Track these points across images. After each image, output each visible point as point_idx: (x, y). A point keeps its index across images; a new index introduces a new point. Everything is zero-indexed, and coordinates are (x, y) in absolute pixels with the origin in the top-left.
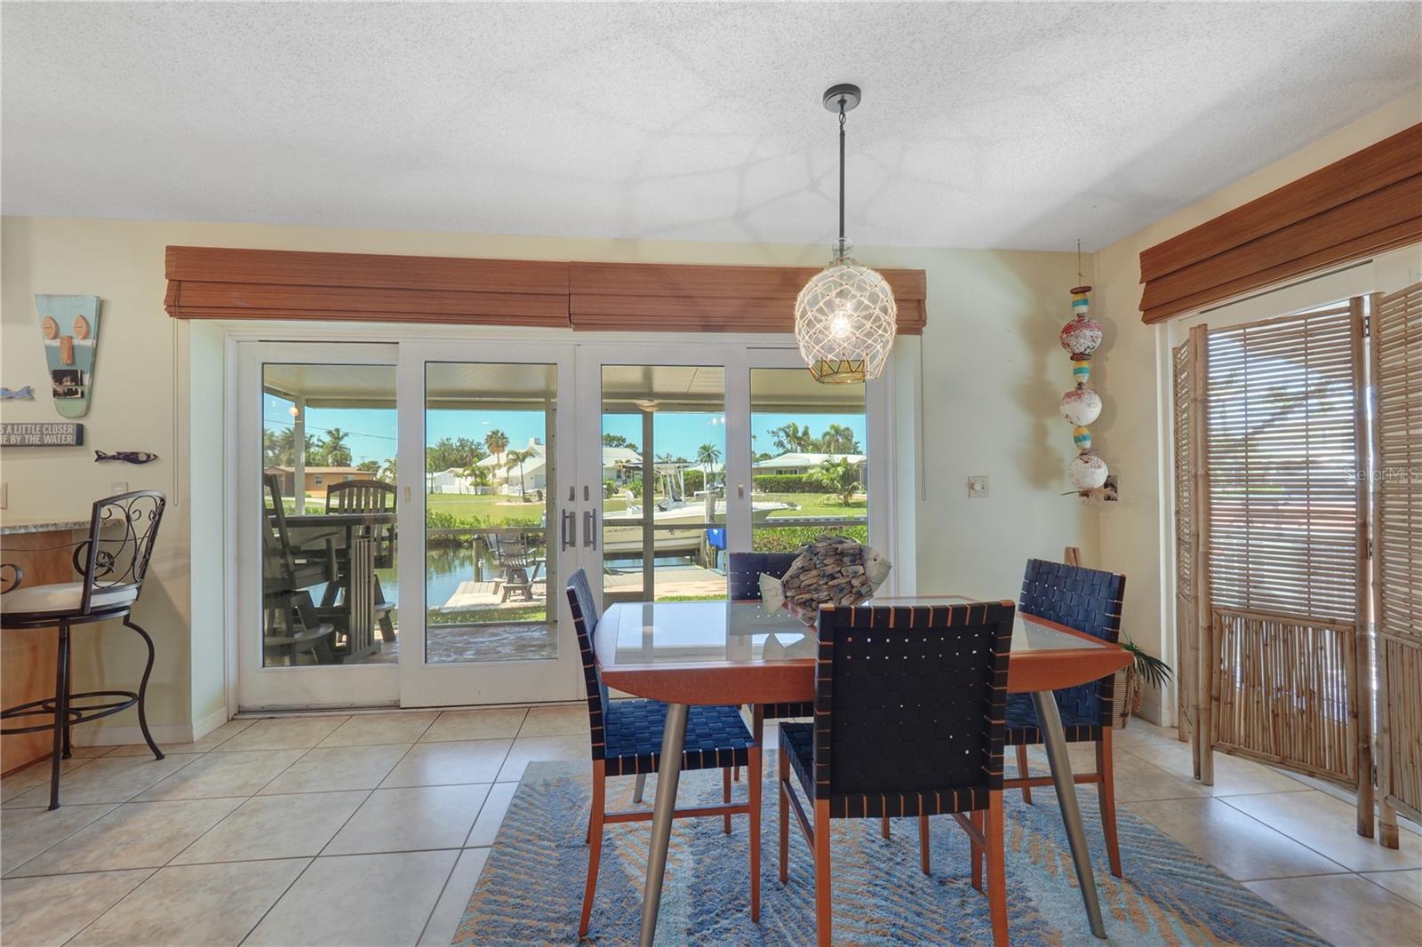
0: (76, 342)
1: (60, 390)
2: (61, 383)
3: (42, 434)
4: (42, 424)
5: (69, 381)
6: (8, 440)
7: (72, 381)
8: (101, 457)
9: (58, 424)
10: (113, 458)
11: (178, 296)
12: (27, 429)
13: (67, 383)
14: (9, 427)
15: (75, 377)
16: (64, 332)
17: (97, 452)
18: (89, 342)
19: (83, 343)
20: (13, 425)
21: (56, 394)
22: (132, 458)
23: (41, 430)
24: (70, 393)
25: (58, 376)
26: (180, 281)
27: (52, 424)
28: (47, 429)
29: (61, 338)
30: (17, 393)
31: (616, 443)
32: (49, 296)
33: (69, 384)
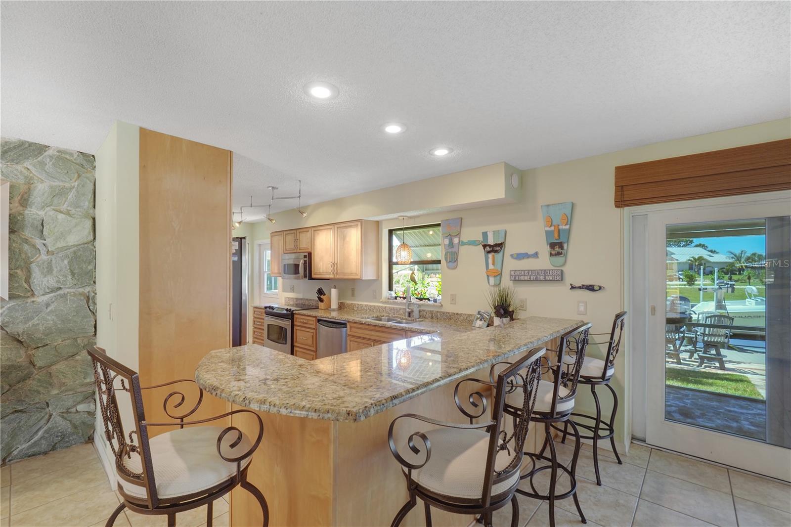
0: (561, 227)
1: (553, 252)
2: (554, 249)
3: (545, 275)
4: (545, 270)
5: (557, 247)
6: (530, 278)
7: (559, 248)
8: (573, 287)
9: (553, 270)
10: (580, 288)
11: (622, 195)
12: (538, 272)
13: (557, 249)
14: (530, 272)
15: (561, 245)
16: (555, 223)
17: (571, 285)
18: (568, 227)
19: (564, 227)
20: (532, 271)
21: (551, 255)
22: (591, 288)
23: (545, 273)
24: (559, 254)
25: (552, 245)
26: (622, 186)
27: (550, 270)
28: (547, 273)
29: (554, 226)
30: (532, 255)
31: (684, 243)
32: (548, 206)
33: (558, 249)
